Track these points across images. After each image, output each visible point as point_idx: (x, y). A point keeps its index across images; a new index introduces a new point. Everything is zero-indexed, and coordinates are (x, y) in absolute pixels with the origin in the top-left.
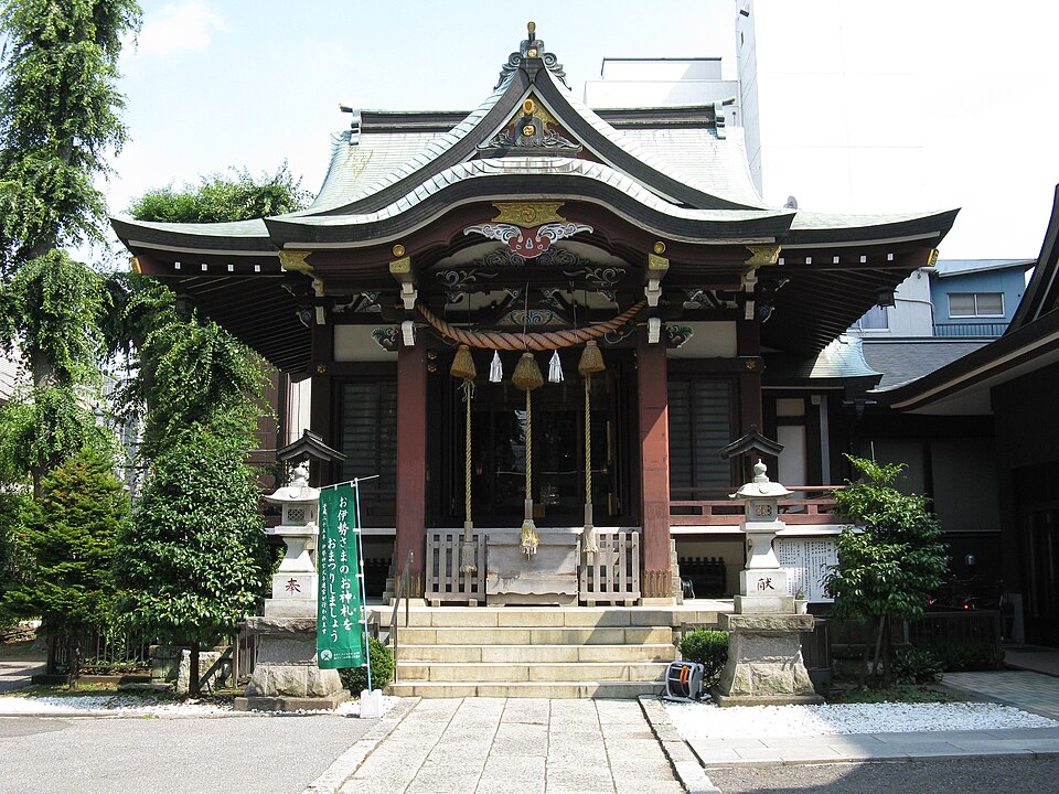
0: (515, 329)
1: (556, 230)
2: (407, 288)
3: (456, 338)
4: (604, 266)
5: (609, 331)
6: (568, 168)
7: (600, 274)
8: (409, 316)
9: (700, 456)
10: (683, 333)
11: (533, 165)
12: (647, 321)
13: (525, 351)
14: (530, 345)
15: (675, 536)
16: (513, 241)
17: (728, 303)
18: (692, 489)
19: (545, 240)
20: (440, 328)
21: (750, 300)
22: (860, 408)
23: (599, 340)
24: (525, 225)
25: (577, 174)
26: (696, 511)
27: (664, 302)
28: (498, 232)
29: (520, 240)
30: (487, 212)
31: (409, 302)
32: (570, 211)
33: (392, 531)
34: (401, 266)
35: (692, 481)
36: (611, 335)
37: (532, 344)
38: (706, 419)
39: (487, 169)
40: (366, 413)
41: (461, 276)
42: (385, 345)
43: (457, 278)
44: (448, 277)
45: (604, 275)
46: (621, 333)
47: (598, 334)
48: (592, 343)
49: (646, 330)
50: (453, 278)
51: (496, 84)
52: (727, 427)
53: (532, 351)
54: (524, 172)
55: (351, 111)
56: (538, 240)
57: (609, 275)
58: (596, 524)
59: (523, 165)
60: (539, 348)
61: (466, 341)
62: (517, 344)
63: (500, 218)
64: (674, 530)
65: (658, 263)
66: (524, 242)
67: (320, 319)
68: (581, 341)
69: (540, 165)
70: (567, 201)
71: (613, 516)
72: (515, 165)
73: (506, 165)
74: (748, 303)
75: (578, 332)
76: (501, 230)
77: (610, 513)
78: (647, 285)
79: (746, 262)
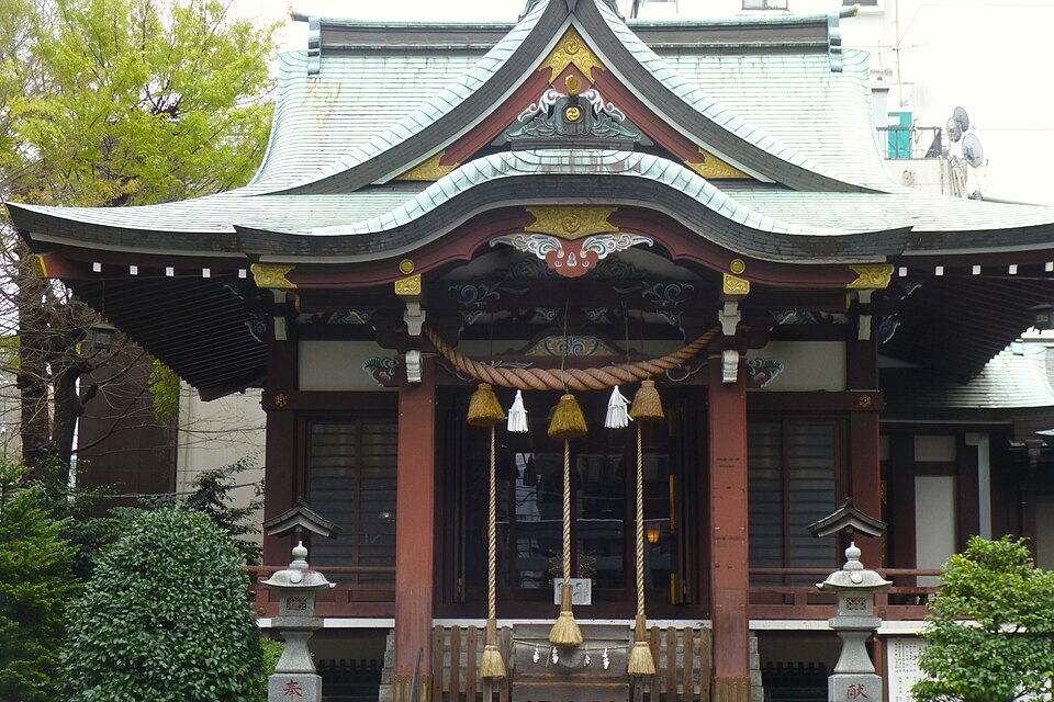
0: (549, 363)
1: (606, 242)
2: (414, 310)
3: (474, 373)
4: (668, 280)
5: (671, 366)
6: (624, 165)
7: (661, 290)
8: (414, 344)
9: (793, 525)
10: (769, 368)
11: (578, 161)
12: (721, 353)
13: (563, 392)
14: (570, 384)
15: (758, 633)
16: (552, 255)
17: (835, 316)
18: (780, 570)
19: (591, 255)
20: (453, 360)
21: (866, 314)
22: (1034, 452)
23: (658, 379)
24: (567, 235)
25: (634, 174)
26: (786, 600)
27: (744, 327)
28: (532, 245)
29: (561, 255)
30: (520, 219)
31: (415, 329)
32: (624, 219)
33: (389, 623)
34: (409, 286)
35: (783, 558)
36: (676, 372)
37: (573, 382)
38: (803, 474)
39: (520, 166)
40: (342, 462)
41: (481, 292)
42: (381, 380)
43: (475, 294)
44: (463, 293)
45: (666, 292)
46: (688, 368)
47: (657, 370)
48: (648, 384)
49: (720, 364)
50: (470, 294)
51: (522, 13)
52: (831, 485)
53: (573, 391)
54: (567, 171)
55: (305, 19)
56: (583, 255)
57: (672, 292)
58: (650, 615)
59: (566, 161)
60: (581, 387)
61: (488, 379)
62: (553, 382)
63: (535, 227)
64: (755, 625)
65: (735, 286)
66: (566, 257)
67: (280, 333)
68: (635, 379)
69: (587, 161)
70: (620, 207)
71: (678, 605)
72: (555, 161)
73: (545, 161)
74: (862, 318)
75: (633, 368)
76: (536, 242)
77: (673, 602)
78: (722, 308)
79: (848, 286)
